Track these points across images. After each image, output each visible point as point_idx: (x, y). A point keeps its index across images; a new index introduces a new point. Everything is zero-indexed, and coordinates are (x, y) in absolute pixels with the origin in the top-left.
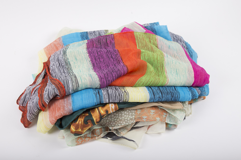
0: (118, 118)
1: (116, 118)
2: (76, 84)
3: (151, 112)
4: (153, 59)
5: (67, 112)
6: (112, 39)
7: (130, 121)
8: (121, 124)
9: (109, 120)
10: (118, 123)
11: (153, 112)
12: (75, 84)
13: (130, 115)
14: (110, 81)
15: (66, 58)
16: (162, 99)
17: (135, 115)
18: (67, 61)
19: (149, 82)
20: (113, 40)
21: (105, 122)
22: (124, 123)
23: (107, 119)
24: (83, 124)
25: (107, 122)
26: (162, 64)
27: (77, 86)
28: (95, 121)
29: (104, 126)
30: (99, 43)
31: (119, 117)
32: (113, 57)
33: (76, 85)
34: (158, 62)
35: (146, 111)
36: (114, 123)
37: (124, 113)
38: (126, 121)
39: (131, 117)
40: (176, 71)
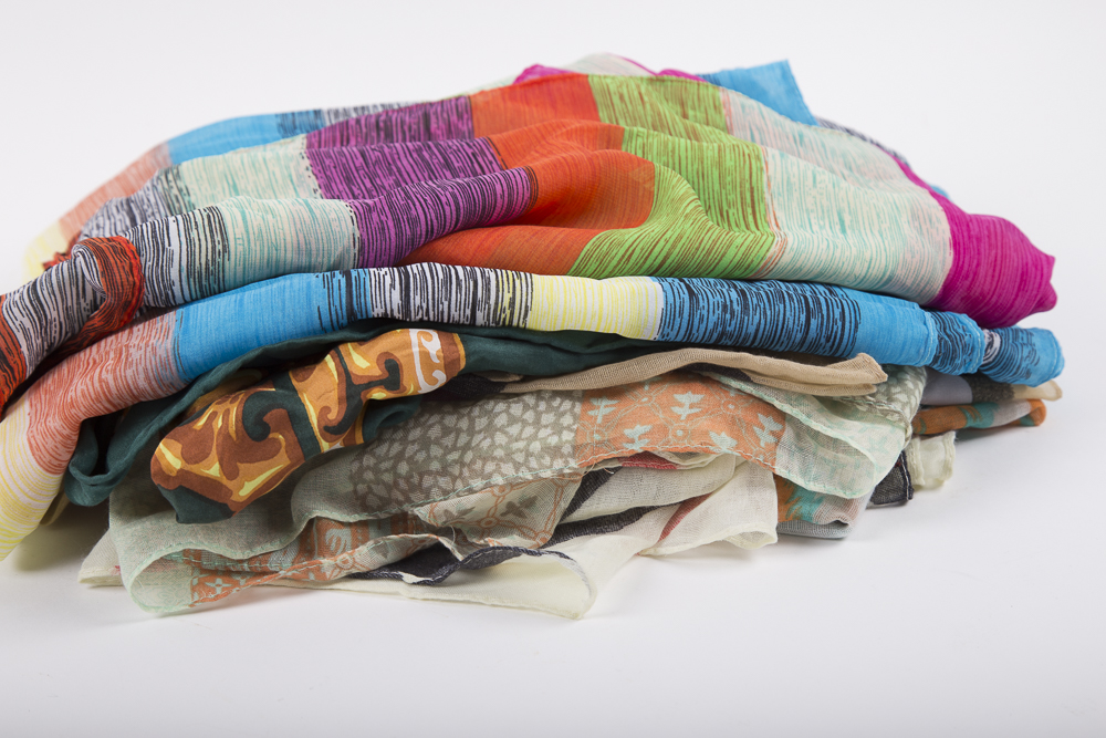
0: (467, 447)
1: (455, 448)
2: (212, 237)
3: (680, 405)
4: (695, 166)
5: (140, 369)
6: (460, 117)
7: (547, 460)
8: (490, 476)
9: (411, 458)
10: (466, 472)
11: (691, 406)
12: (202, 237)
13: (546, 427)
14: (424, 226)
15: (175, 191)
16: (742, 321)
17: (575, 427)
18: (177, 205)
19: (662, 243)
20: (465, 116)
21: (387, 478)
22: (508, 469)
23: (400, 457)
24: (234, 436)
25: (397, 476)
26: (752, 192)
27: (214, 248)
28: (314, 420)
29: (380, 509)
30: (382, 134)
31: (477, 439)
32: (456, 165)
33: (213, 242)
34: (729, 179)
35: (646, 399)
36: (443, 482)
37: (509, 414)
38: (520, 458)
39: (554, 440)
40: (837, 220)
